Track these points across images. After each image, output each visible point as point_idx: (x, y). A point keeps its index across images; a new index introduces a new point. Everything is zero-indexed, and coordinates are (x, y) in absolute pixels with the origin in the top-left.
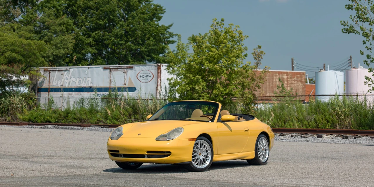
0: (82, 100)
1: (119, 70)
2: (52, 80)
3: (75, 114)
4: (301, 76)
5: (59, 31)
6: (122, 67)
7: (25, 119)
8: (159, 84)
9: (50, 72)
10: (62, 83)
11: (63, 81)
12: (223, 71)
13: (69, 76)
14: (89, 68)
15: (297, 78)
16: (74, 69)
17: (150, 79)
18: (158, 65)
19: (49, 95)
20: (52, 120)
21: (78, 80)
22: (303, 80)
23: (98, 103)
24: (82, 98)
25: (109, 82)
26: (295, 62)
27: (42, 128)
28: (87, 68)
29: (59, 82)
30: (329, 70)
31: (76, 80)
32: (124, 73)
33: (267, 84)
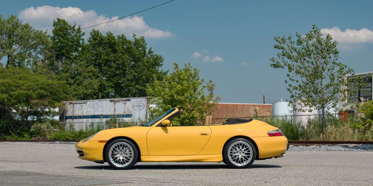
0: (92, 124)
1: (121, 101)
2: (75, 110)
3: (86, 134)
4: (269, 108)
5: (88, 76)
6: (123, 100)
7: (51, 138)
8: (148, 111)
9: (74, 104)
10: (82, 112)
11: (82, 111)
13: (86, 107)
14: (100, 101)
15: (267, 109)
16: (90, 102)
17: (142, 108)
18: (147, 98)
19: (73, 120)
20: (70, 139)
21: (93, 110)
22: (271, 110)
23: (103, 126)
24: (92, 123)
25: (114, 110)
26: (266, 98)
27: (50, 143)
29: (80, 112)
30: (282, 101)
31: (91, 110)
32: (124, 104)
33: (245, 113)
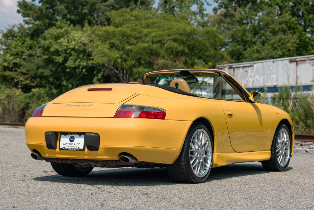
1: (307, 61)
5: (278, 30)
6: (311, 58)
9: (235, 69)
11: (247, 79)
13: (253, 73)
14: (273, 62)
16: (258, 64)
21: (262, 78)
25: (296, 78)
28: (272, 62)
29: (243, 81)
31: (260, 78)
32: (312, 65)
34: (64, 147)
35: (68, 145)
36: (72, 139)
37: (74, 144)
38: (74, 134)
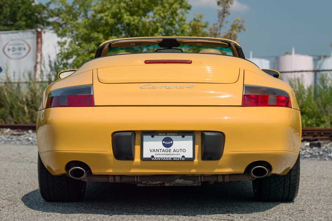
8: (39, 60)
12: (157, 29)
17: (24, 53)
18: (37, 31)
34: (153, 157)
35: (160, 153)
36: (169, 143)
37: (172, 150)
38: (171, 134)
